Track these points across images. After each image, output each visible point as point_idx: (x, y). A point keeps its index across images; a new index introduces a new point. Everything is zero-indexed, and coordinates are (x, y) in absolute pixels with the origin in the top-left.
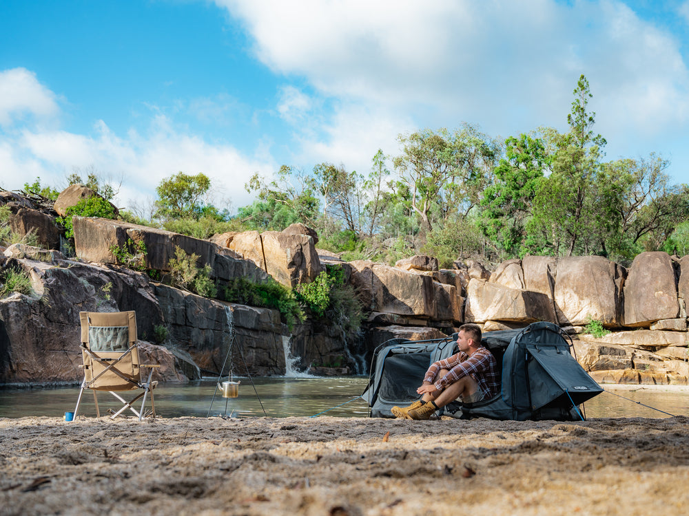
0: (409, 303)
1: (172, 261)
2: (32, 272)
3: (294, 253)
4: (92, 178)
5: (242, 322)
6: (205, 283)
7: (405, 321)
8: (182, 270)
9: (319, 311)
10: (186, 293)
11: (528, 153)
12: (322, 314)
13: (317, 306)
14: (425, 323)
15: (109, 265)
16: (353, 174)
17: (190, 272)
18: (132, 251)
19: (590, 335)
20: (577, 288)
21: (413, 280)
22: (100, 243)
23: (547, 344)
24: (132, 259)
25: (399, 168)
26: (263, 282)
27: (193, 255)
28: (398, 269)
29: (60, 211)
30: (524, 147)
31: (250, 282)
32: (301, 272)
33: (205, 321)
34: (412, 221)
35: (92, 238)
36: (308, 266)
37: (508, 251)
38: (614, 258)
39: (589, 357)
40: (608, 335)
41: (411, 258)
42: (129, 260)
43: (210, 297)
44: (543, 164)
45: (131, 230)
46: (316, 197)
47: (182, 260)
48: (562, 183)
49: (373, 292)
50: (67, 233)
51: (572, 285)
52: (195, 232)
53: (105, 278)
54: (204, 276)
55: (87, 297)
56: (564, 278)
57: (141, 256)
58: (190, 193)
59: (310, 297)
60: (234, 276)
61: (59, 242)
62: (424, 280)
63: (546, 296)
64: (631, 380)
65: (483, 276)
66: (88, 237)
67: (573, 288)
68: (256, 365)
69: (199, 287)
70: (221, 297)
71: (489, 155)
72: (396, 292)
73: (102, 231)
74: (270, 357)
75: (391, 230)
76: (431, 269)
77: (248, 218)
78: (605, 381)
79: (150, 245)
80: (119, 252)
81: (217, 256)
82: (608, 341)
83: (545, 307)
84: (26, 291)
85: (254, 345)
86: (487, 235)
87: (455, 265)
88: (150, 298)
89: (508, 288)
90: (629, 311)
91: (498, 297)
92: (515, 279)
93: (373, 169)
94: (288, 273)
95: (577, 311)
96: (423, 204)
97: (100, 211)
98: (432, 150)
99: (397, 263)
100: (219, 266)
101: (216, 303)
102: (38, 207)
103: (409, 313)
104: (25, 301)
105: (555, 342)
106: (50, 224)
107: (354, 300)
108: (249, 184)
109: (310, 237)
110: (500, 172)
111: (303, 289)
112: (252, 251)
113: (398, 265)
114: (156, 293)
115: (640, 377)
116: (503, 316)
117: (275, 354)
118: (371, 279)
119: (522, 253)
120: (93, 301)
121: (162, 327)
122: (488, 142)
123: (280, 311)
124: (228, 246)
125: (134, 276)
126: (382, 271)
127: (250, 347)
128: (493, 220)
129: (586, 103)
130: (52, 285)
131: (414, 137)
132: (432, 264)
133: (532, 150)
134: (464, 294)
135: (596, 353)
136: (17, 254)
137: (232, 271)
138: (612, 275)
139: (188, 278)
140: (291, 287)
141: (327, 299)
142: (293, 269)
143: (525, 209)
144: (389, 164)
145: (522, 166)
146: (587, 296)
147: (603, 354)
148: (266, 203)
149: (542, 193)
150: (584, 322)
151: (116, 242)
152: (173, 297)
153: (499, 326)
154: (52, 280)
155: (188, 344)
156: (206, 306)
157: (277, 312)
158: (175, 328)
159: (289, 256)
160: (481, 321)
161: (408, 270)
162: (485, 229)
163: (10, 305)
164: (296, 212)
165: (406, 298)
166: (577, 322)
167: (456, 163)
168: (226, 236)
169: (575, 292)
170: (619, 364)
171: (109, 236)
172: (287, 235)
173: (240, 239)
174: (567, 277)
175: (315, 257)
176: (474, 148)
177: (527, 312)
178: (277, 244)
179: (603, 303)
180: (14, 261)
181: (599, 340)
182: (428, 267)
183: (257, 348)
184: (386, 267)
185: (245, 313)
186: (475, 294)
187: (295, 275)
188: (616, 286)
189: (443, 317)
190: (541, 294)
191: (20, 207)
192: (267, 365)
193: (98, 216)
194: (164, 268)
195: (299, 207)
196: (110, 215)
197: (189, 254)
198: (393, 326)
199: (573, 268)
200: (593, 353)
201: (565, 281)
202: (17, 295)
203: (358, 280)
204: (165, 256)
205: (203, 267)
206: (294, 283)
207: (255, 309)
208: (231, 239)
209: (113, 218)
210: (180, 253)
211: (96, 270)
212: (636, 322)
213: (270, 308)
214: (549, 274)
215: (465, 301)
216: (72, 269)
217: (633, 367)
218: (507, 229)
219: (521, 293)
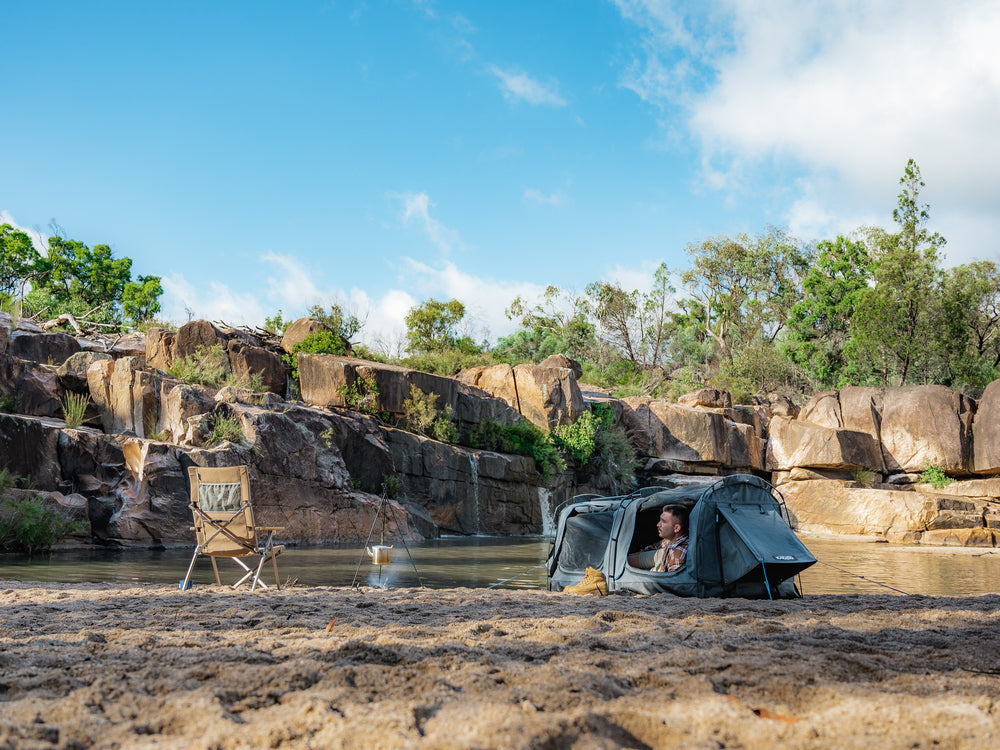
0: (694, 446)
1: (408, 402)
2: (243, 417)
3: (551, 390)
4: (336, 309)
5: (489, 471)
6: (445, 427)
7: (690, 469)
8: (418, 412)
9: (582, 458)
10: (423, 438)
11: (846, 260)
12: (586, 461)
13: (580, 451)
14: (716, 471)
15: (333, 409)
16: (633, 294)
17: (428, 414)
18: (362, 391)
19: (928, 485)
20: (910, 426)
21: (699, 419)
22: (327, 383)
23: (748, 502)
24: (362, 400)
25: (689, 283)
26: (514, 425)
27: (432, 394)
28: (680, 405)
29: (287, 348)
30: (841, 252)
31: (499, 424)
32: (559, 411)
33: (446, 471)
34: (706, 347)
35: (318, 378)
36: (569, 404)
37: (823, 381)
38: (960, 387)
39: (925, 512)
40: (951, 485)
41: (697, 392)
42: (359, 402)
43: (451, 443)
44: (868, 272)
45: (361, 367)
46: (590, 322)
47: (419, 401)
48: (888, 296)
49: (650, 435)
50: (293, 373)
51: (903, 422)
52: (440, 368)
53: (327, 423)
54: (443, 418)
55: (304, 445)
56: (893, 413)
57: (372, 396)
58: (442, 322)
59: (572, 442)
60: (480, 418)
61: (286, 383)
62: (713, 419)
63: (870, 436)
64: (982, 541)
65: (790, 412)
66: (314, 377)
67: (904, 426)
68: (506, 522)
69: (438, 431)
70: (464, 443)
71: (801, 263)
72: (678, 433)
73: (329, 369)
74: (523, 513)
75: (679, 359)
76: (722, 406)
77: (509, 349)
78: (947, 543)
79: (383, 384)
80: (348, 393)
81: (460, 395)
82: (953, 493)
83: (868, 450)
84: (236, 439)
85: (505, 498)
86: (796, 362)
87: (754, 400)
88: (379, 445)
89: (821, 428)
90: (980, 453)
91: (806, 438)
92: (829, 416)
93: (655, 286)
94: (545, 413)
95: (911, 454)
96: (719, 326)
97: (329, 347)
98: (729, 261)
99: (680, 399)
100: (463, 407)
101: (458, 450)
102: (263, 344)
103: (695, 459)
104: (234, 451)
105: (759, 499)
106: (276, 363)
107: (626, 444)
108: (510, 309)
109: (570, 370)
110: (810, 284)
111: (563, 432)
112: (503, 389)
113: (682, 401)
114: (388, 438)
115: (993, 537)
116: (813, 462)
117: (530, 508)
118: (647, 420)
119: (841, 383)
120: (312, 449)
121: (392, 478)
122: (800, 248)
123: (534, 458)
124: (477, 383)
125: (361, 420)
126: (662, 409)
127: (500, 501)
128: (804, 344)
129: (916, 193)
130: (265, 432)
131: (706, 246)
132: (724, 399)
133: (851, 256)
134: (765, 434)
135: (935, 507)
136: (227, 398)
137: (477, 412)
138: (955, 408)
139: (425, 421)
140: (549, 430)
141: (592, 443)
142: (551, 408)
143: (844, 328)
144: (675, 280)
145: (839, 275)
146: (923, 436)
147: (944, 509)
148: (531, 331)
149: (862, 309)
150: (920, 469)
151: (344, 381)
152: (407, 443)
153: (808, 474)
154: (265, 427)
155: (426, 497)
156: (446, 453)
157: (531, 460)
158: (410, 479)
159: (545, 392)
160: (786, 468)
161: (694, 407)
162: (794, 355)
163: (218, 455)
164: (565, 341)
165: (691, 441)
166: (911, 468)
167: (759, 275)
168: (474, 371)
169: (907, 431)
170: (965, 521)
171: (336, 375)
172: (543, 369)
173: (490, 375)
174: (897, 412)
175: (577, 394)
176: (781, 256)
177: (844, 457)
178: (531, 379)
179: (944, 445)
180: (224, 407)
181: (940, 491)
182: (718, 402)
183: (508, 502)
184: (666, 404)
185: (493, 461)
186: (778, 435)
187: (553, 415)
188: (961, 422)
189: (738, 463)
190: (863, 434)
191: (243, 344)
192: (520, 522)
193: (327, 352)
194: (399, 411)
195: (569, 334)
196: (340, 351)
197: (426, 394)
198: (676, 475)
199: (903, 400)
200: (930, 507)
201: (895, 417)
202: (226, 443)
203: (632, 420)
204: (399, 396)
205: (443, 408)
206: (552, 425)
207: (504, 457)
208: (480, 375)
209: (344, 355)
210: (416, 393)
211: (316, 414)
212: (989, 468)
213: (523, 454)
214: (873, 409)
215: (766, 444)
216: (289, 413)
217: (985, 525)
218: (821, 354)
219: (835, 434)
